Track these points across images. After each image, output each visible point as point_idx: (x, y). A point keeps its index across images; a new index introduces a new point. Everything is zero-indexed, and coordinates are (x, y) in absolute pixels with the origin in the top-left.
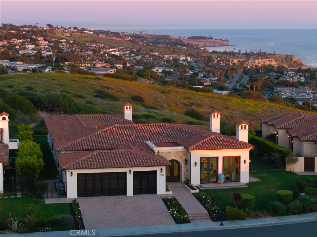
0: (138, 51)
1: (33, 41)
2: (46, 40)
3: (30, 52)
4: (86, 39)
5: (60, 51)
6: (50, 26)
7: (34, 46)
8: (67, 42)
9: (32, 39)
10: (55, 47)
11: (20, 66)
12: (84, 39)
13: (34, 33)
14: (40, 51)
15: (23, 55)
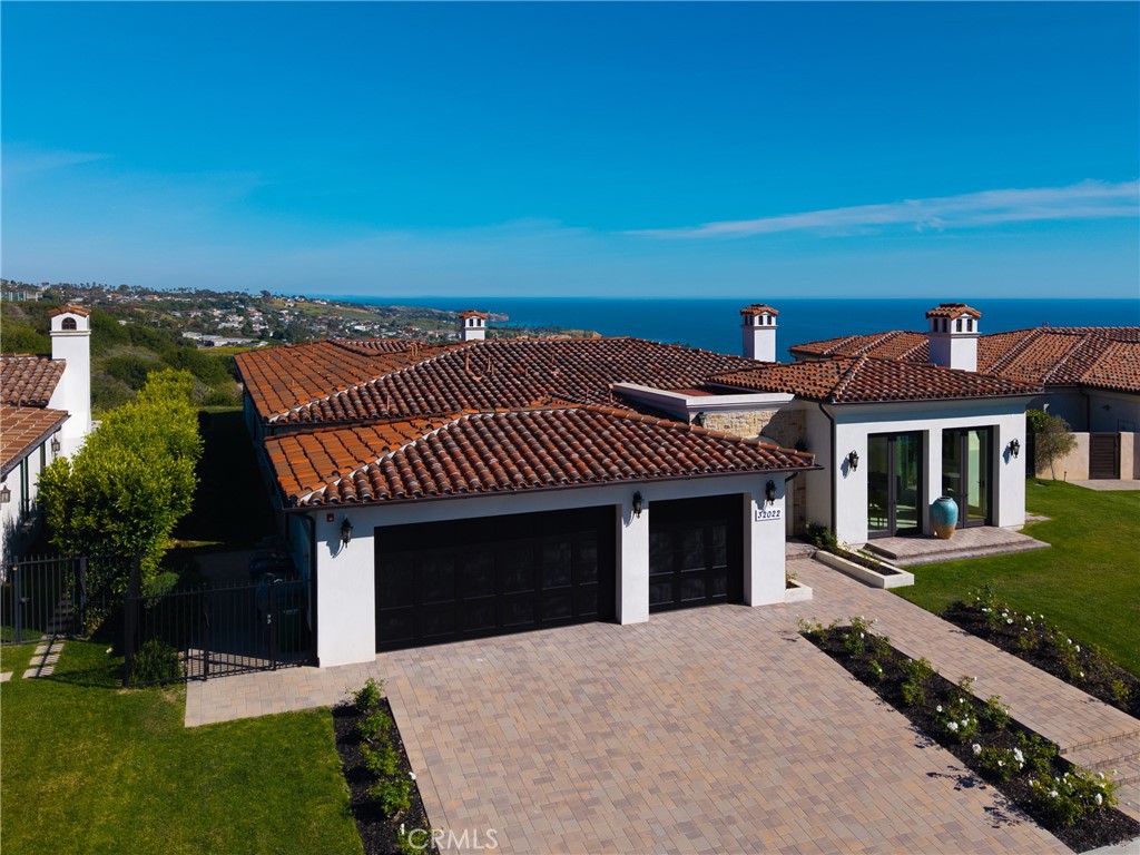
0: (392, 325)
1: (240, 312)
2: (259, 311)
3: (236, 325)
4: (318, 311)
5: (279, 324)
6: (265, 293)
7: (241, 319)
8: (291, 313)
9: (238, 309)
10: (273, 318)
11: (219, 342)
12: (314, 311)
13: (242, 301)
14: (249, 324)
15: (225, 328)
